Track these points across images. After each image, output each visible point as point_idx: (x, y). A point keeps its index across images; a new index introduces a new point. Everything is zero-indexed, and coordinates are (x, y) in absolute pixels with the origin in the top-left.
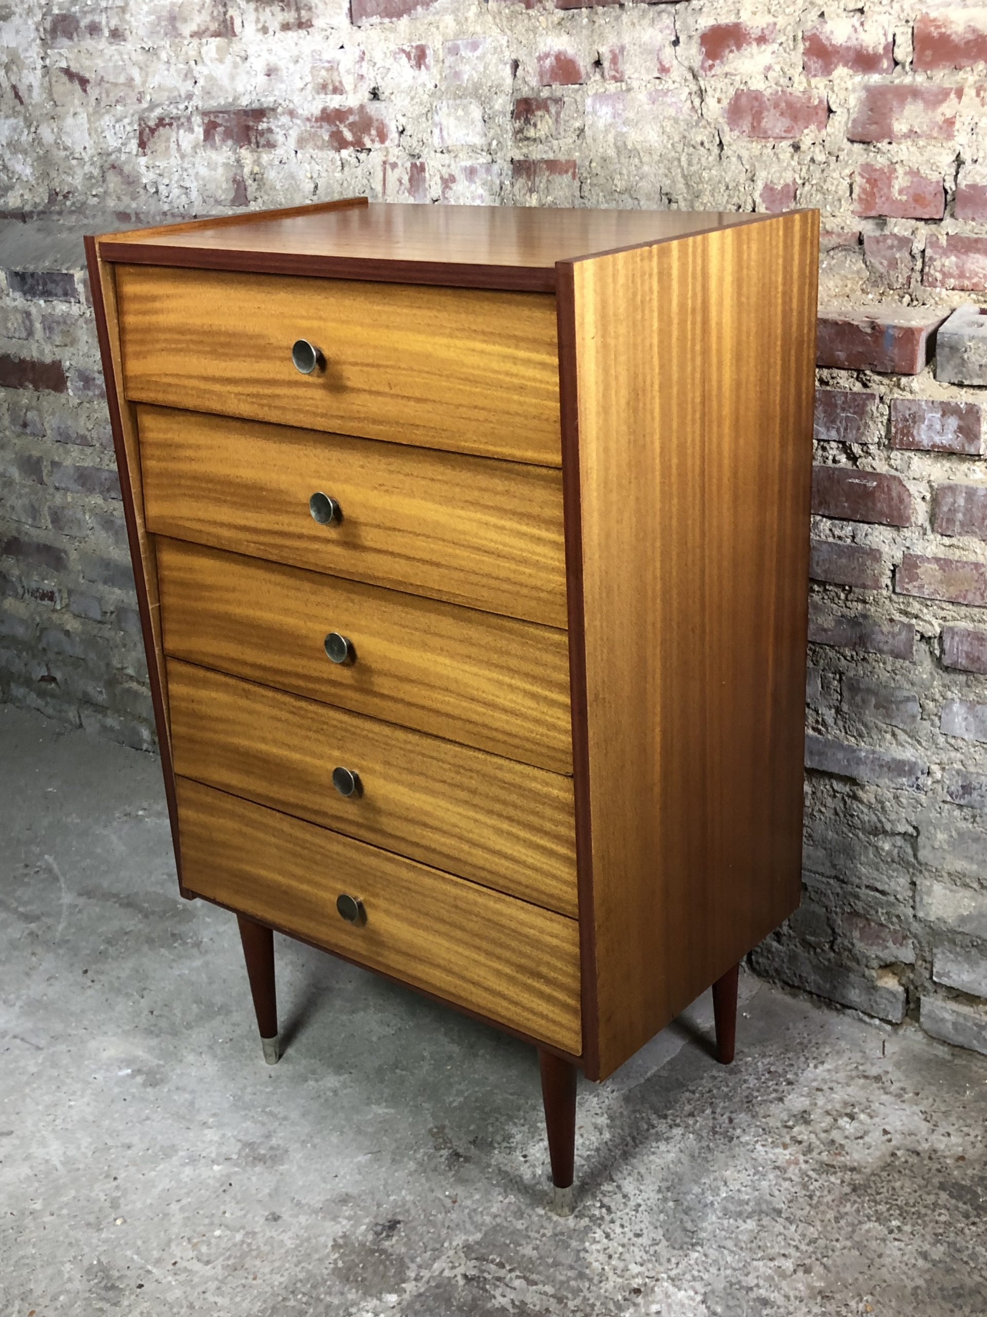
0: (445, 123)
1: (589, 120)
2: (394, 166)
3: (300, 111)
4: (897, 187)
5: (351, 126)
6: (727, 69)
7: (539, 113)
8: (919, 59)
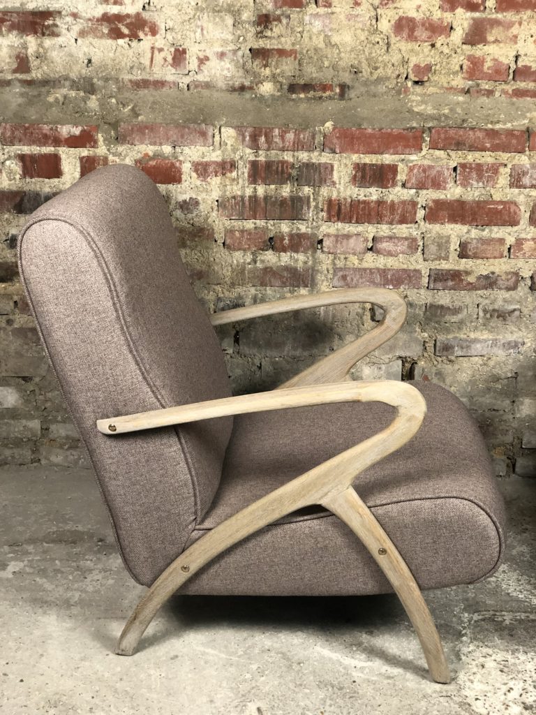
0: (205, 25)
1: (307, 28)
2: (161, 50)
3: (84, 14)
4: (487, 66)
5: (127, 26)
6: (395, 5)
7: (276, 23)
8: (499, 7)
